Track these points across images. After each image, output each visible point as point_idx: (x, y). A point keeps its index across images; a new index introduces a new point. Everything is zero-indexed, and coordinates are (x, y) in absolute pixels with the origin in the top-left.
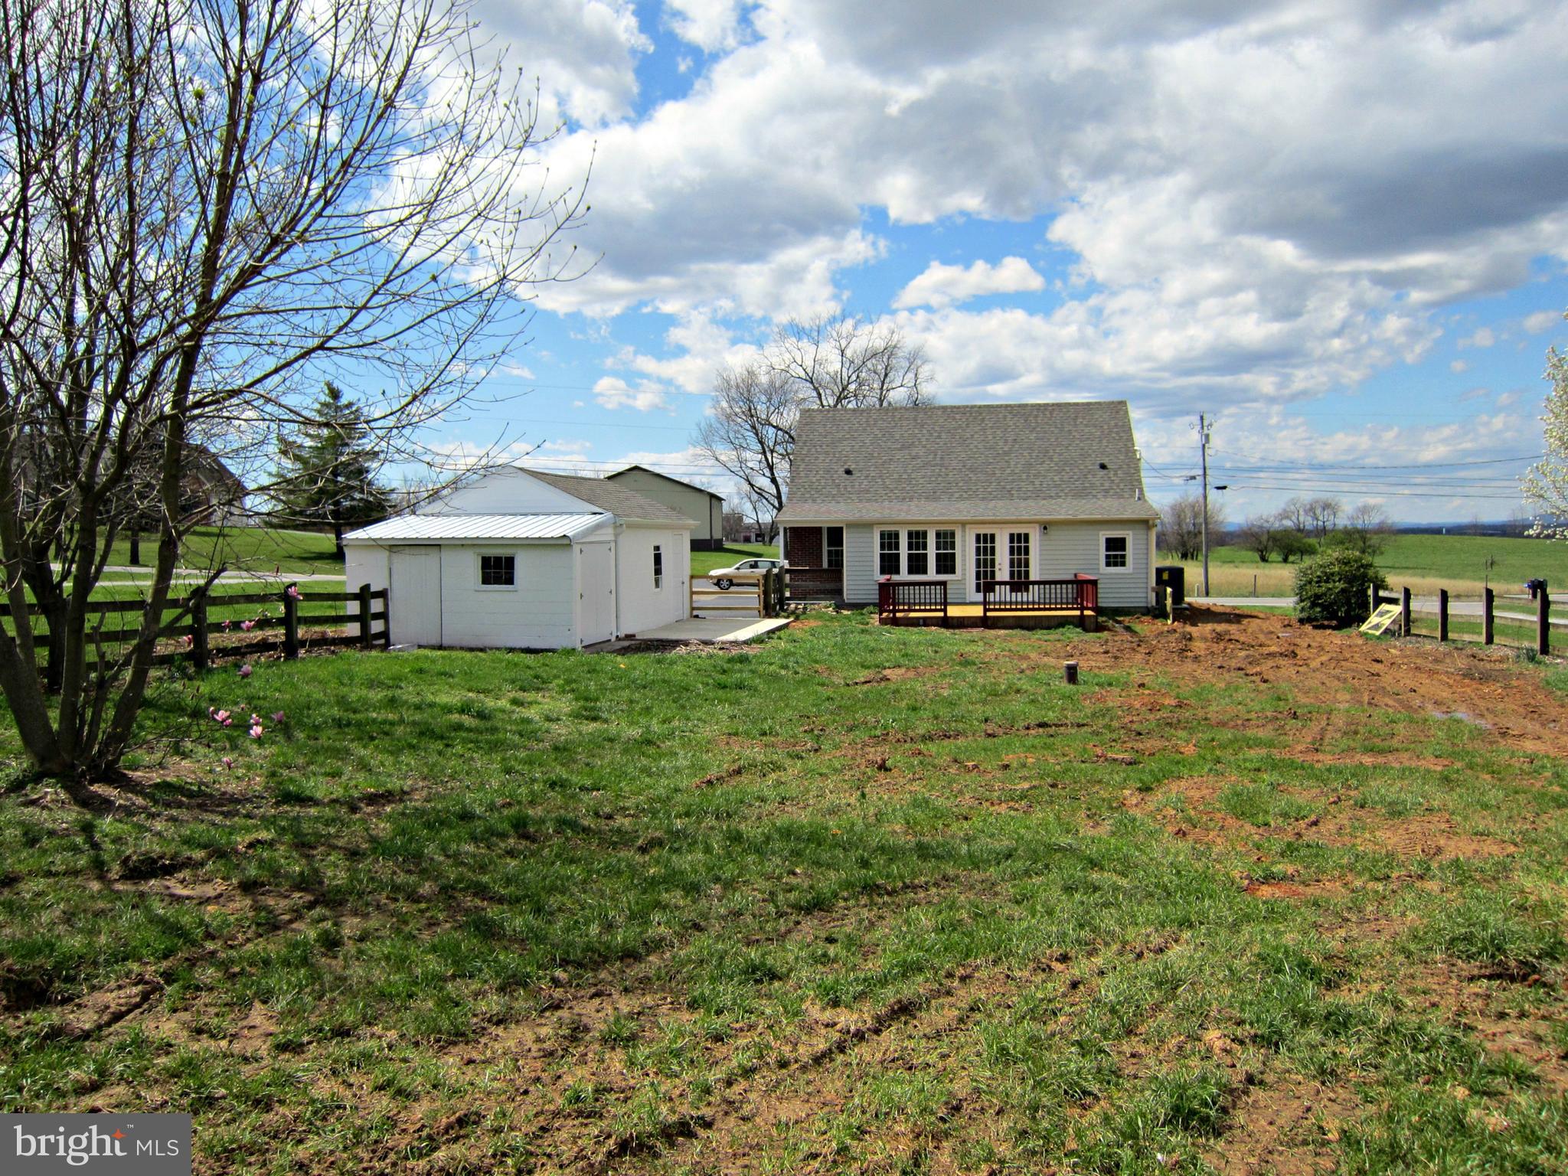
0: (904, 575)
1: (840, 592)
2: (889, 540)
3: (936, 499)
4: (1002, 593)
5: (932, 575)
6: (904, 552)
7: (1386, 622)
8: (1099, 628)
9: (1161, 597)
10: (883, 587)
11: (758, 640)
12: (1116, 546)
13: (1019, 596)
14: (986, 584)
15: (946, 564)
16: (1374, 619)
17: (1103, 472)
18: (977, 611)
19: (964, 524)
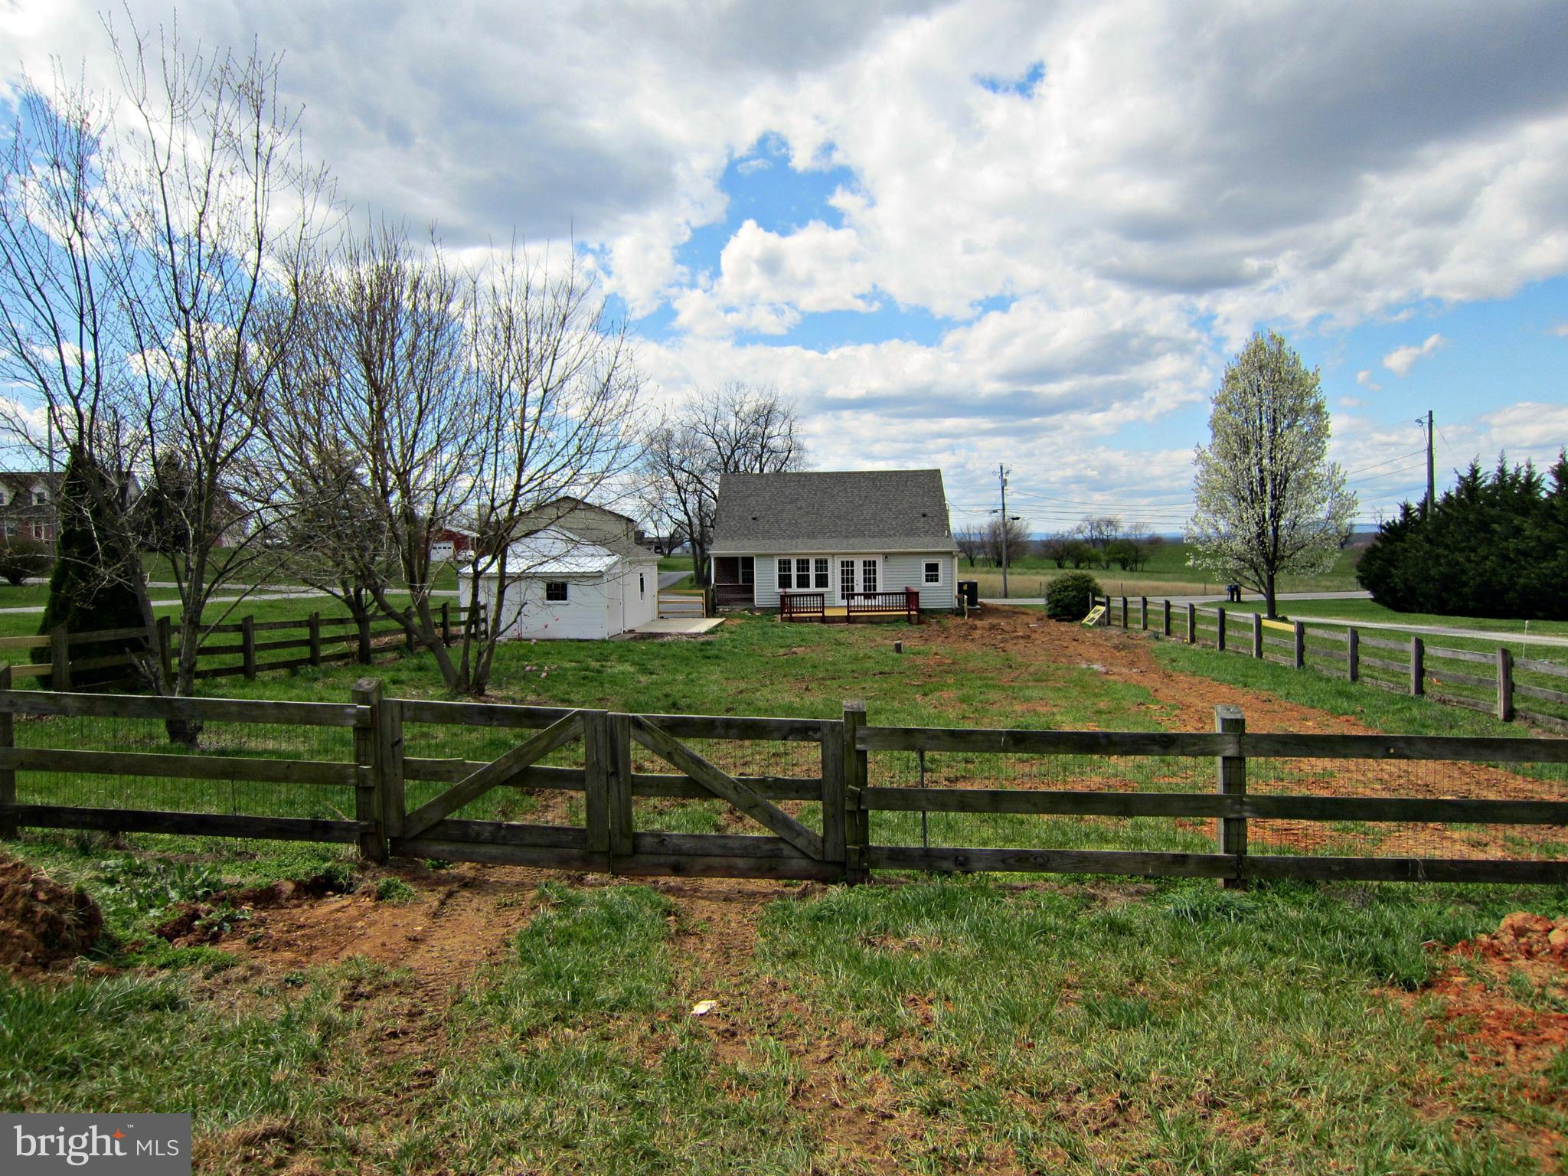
0: (794, 589)
1: (752, 600)
2: (785, 565)
3: (814, 537)
4: (859, 601)
5: (813, 588)
6: (794, 573)
7: (1097, 617)
8: (920, 623)
9: (960, 601)
10: (783, 597)
11: (711, 632)
12: (932, 568)
13: (869, 602)
14: (848, 593)
15: (822, 581)
16: (1091, 615)
17: (923, 520)
18: (844, 613)
19: (833, 555)
